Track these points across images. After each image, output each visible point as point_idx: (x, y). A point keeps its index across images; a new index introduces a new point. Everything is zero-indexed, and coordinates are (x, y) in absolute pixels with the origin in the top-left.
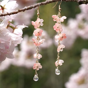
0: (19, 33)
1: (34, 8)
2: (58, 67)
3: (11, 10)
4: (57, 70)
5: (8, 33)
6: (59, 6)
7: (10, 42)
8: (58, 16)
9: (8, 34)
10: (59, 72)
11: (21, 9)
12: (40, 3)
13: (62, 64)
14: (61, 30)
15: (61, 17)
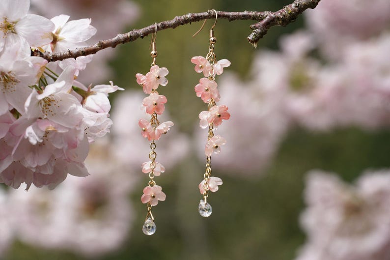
0: (101, 107)
1: (142, 37)
2: (205, 197)
3: (77, 44)
4: (203, 204)
5: (74, 106)
6: (211, 31)
7: (80, 131)
8: (207, 58)
9: (75, 109)
10: (209, 210)
11: (105, 42)
12: (159, 24)
13: (217, 189)
14: (216, 96)
15: (216, 62)
